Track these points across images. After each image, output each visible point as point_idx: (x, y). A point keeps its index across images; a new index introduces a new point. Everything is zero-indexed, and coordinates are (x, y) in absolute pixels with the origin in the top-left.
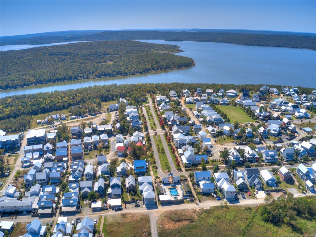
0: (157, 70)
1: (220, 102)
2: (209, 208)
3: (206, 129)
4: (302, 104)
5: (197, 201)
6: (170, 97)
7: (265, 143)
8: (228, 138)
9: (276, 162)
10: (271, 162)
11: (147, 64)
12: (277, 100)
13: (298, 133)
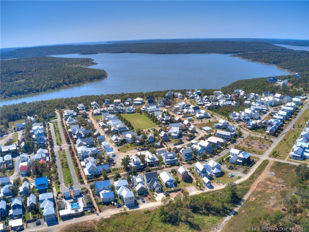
0: (69, 85)
1: (127, 111)
2: (109, 217)
3: (110, 138)
4: (204, 105)
5: (98, 211)
6: (78, 111)
7: (166, 146)
8: (131, 146)
9: (175, 163)
10: (171, 164)
11: (59, 79)
12: (180, 104)
13: (198, 133)
